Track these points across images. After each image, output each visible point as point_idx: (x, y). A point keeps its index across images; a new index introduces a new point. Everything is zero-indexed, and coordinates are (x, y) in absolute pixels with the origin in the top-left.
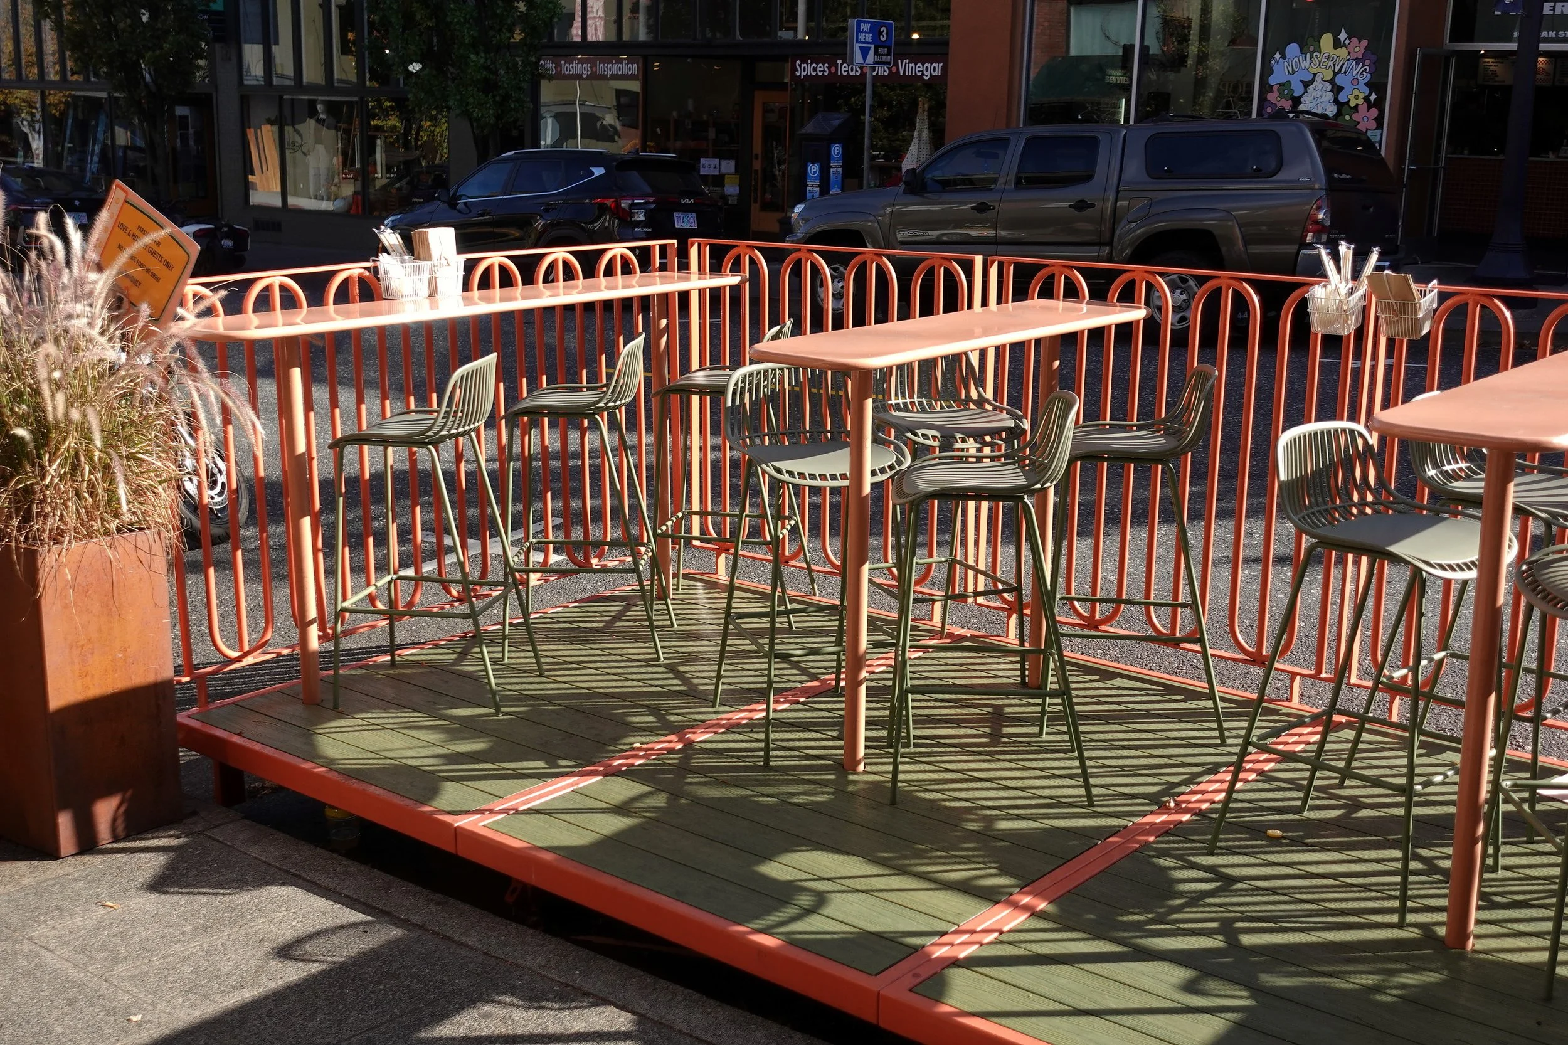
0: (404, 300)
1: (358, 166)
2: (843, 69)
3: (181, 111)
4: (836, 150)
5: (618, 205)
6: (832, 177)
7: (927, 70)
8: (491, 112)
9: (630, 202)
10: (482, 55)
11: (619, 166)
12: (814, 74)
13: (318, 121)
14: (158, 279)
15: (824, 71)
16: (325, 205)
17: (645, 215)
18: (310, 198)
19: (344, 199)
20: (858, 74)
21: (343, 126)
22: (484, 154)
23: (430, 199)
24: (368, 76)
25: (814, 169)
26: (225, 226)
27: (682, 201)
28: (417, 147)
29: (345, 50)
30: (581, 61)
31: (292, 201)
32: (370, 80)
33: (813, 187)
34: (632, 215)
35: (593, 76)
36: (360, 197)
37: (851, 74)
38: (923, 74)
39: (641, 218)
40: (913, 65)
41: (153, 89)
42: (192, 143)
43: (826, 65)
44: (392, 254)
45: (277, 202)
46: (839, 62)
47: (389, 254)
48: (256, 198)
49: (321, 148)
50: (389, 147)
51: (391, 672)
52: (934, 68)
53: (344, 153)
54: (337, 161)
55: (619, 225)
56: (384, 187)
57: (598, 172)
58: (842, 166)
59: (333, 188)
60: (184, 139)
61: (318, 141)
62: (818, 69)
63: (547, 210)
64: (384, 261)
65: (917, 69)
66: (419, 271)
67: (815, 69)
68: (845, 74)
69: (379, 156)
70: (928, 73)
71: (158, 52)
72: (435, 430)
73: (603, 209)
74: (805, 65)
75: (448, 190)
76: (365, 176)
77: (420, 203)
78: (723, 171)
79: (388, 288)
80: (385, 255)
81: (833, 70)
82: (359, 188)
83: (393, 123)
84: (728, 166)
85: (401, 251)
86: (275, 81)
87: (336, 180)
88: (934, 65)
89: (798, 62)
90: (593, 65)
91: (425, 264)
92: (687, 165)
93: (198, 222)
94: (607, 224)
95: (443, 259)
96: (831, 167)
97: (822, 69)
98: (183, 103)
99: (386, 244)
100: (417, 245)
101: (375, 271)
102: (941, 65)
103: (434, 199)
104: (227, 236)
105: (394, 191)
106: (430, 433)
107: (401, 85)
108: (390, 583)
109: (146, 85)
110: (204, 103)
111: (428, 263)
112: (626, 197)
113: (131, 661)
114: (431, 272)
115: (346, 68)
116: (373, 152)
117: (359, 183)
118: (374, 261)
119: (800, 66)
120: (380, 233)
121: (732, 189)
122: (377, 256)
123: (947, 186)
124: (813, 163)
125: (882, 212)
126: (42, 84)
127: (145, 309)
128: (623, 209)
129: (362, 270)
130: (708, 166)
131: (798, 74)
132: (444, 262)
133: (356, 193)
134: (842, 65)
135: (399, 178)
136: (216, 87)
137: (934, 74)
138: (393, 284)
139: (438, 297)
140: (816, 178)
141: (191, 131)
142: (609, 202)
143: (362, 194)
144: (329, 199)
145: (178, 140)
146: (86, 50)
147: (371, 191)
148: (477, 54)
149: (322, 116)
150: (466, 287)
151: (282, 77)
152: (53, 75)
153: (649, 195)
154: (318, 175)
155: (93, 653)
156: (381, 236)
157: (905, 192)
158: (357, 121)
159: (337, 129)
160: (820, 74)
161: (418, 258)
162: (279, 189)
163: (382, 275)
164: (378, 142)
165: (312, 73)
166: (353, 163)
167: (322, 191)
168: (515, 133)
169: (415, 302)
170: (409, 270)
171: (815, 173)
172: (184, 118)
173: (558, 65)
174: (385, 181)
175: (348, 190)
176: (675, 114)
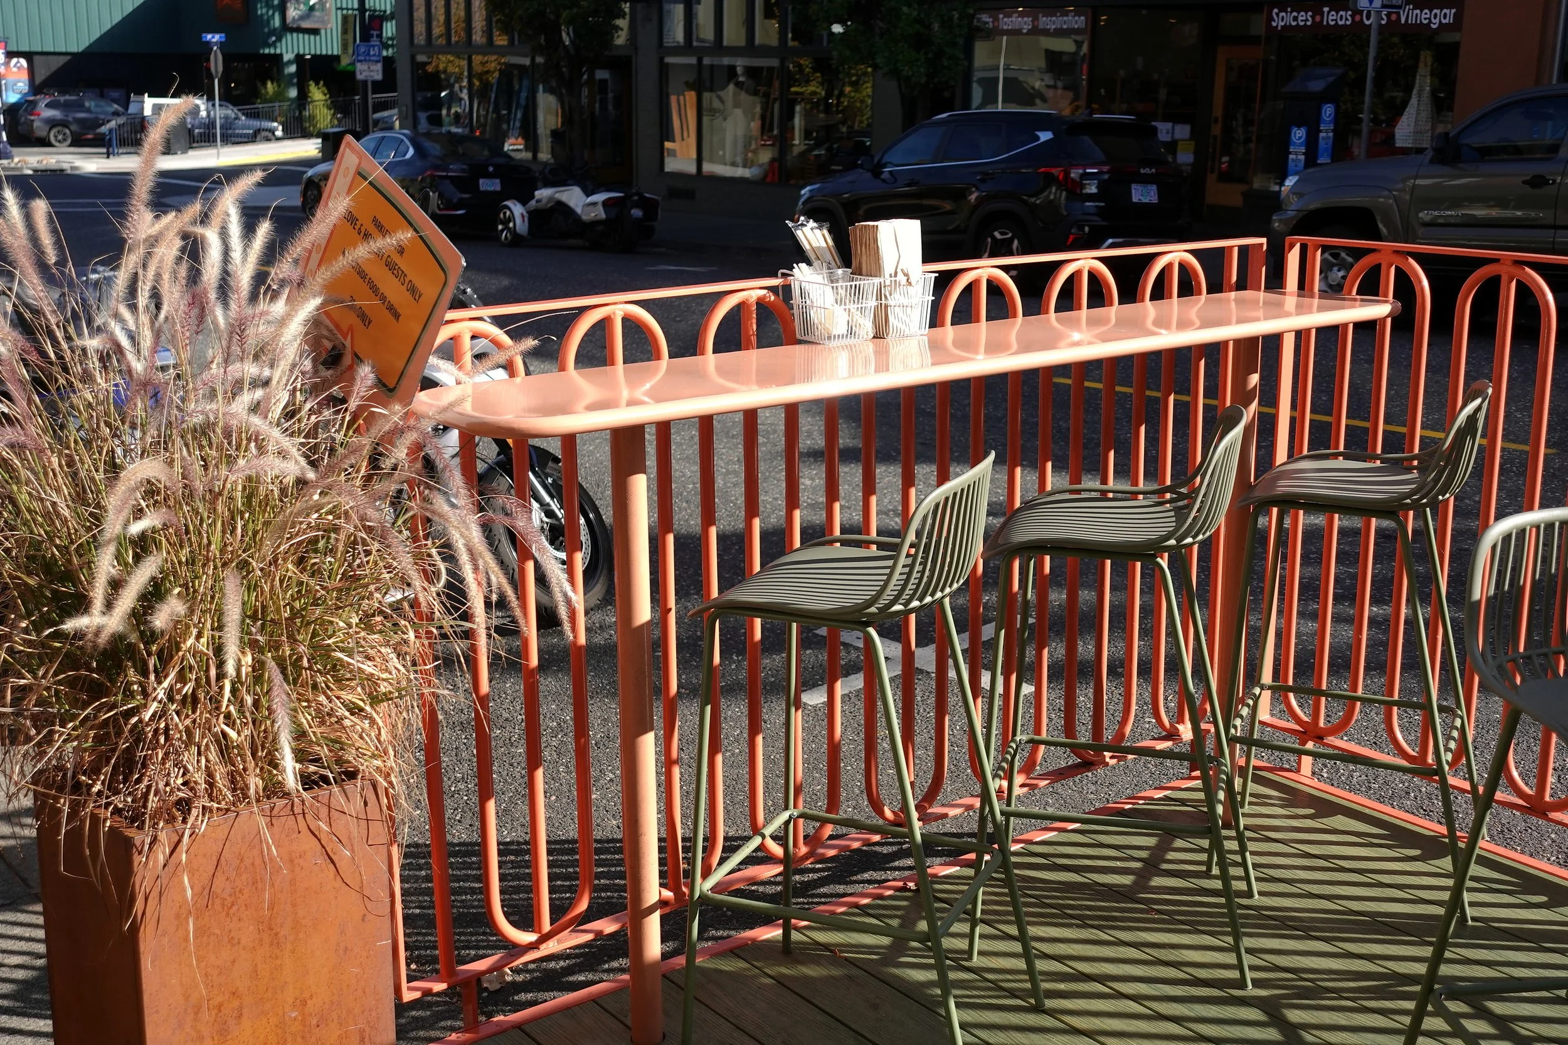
0: (833, 343)
1: (775, 132)
2: (1331, 18)
3: (601, 74)
4: (1328, 111)
5: (1067, 174)
6: (1321, 142)
7: (1435, 17)
8: (922, 70)
9: (1081, 171)
10: (916, 6)
11: (1067, 129)
12: (1294, 24)
13: (739, 85)
14: (397, 316)
15: (1307, 20)
16: (740, 172)
17: (1098, 187)
18: (725, 164)
19: (761, 166)
20: (1348, 23)
21: (762, 89)
22: (911, 120)
23: (851, 167)
24: (790, 35)
25: (1299, 134)
26: (636, 194)
27: (1142, 171)
28: (838, 112)
29: (768, 14)
30: (1021, 15)
31: (707, 167)
32: (793, 39)
33: (1297, 155)
34: (1082, 186)
35: (1035, 31)
36: (776, 164)
37: (1340, 23)
38: (1430, 22)
39: (1093, 189)
40: (1418, 11)
41: (572, 52)
42: (610, 107)
43: (1310, 13)
44: (816, 263)
45: (692, 169)
46: (1326, 9)
47: (809, 263)
48: (671, 165)
49: (738, 112)
50: (807, 115)
51: (784, 970)
52: (1445, 15)
53: (763, 118)
54: (755, 125)
55: (1067, 198)
56: (802, 154)
57: (1045, 136)
58: (1333, 131)
59: (750, 155)
60: (604, 106)
61: (737, 105)
62: (1300, 18)
63: (983, 181)
64: (802, 273)
65: (1424, 16)
66: (857, 292)
67: (1295, 19)
68: (1332, 23)
69: (797, 121)
70: (1437, 21)
71: (575, 11)
72: (882, 602)
73: (1050, 180)
74: (1283, 14)
75: (872, 157)
76: (783, 143)
77: (839, 171)
78: (1177, 136)
79: (807, 324)
80: (803, 266)
81: (1318, 18)
82: (776, 155)
83: (813, 89)
84: (1182, 131)
85: (829, 257)
86: (695, 44)
87: (753, 146)
88: (1445, 11)
89: (1276, 10)
90: (1035, 19)
91: (869, 284)
92: (1144, 132)
93: (608, 190)
94: (1052, 197)
95: (900, 274)
96: (1321, 131)
97: (1304, 18)
98: (603, 67)
99: (806, 245)
100: (857, 250)
101: (786, 292)
102: (1453, 11)
103: (856, 166)
104: (637, 206)
105: (812, 158)
106: (873, 610)
107: (825, 44)
108: (787, 823)
109: (565, 47)
110: (622, 65)
111: (876, 280)
112: (1076, 166)
113: (314, 1022)
114: (879, 296)
115: (767, 32)
116: (791, 116)
117: (776, 149)
118: (784, 275)
119: (1277, 15)
120: (797, 228)
121: (1185, 157)
122: (792, 268)
123: (1485, 154)
124: (1299, 126)
125: (1400, 186)
126: (467, 48)
127: (365, 374)
128: (1073, 180)
129: (764, 292)
130: (1164, 130)
131: (1274, 24)
132: (901, 278)
133: (773, 160)
134: (1329, 12)
135: (818, 145)
136: (636, 48)
137: (1444, 21)
138: (815, 316)
139: (889, 339)
140: (1301, 145)
141: (610, 95)
142: (1055, 171)
143: (779, 161)
144: (744, 166)
145: (597, 105)
146: (507, 11)
147: (789, 157)
148: (909, 6)
149: (741, 79)
150: (935, 321)
151: (703, 41)
152: (478, 37)
153: (1103, 164)
154: (735, 142)
155: (240, 1016)
156: (799, 233)
157: (1432, 162)
158: (777, 84)
159: (755, 93)
160: (1302, 24)
161: (858, 272)
162: (694, 156)
163: (796, 300)
164: (798, 108)
165: (733, 35)
166: (771, 129)
167: (739, 160)
168: (947, 94)
169: (850, 348)
170: (842, 292)
171: (1300, 138)
172: (603, 82)
173: (996, 19)
174: (803, 148)
175: (765, 156)
176: (1122, 73)
